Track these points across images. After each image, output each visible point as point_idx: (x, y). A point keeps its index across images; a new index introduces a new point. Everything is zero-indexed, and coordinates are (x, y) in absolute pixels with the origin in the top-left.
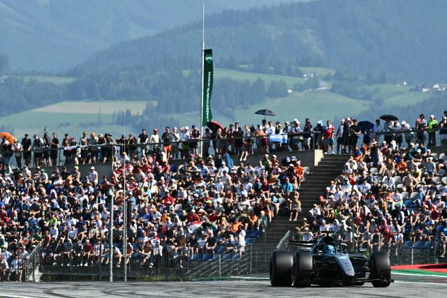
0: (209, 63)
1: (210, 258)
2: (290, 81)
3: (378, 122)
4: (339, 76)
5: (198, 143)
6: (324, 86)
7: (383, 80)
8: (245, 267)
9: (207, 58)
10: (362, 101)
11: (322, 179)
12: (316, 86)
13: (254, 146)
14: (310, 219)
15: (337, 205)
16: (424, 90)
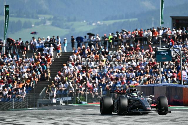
0: (7, 11)
1: (9, 100)
2: (33, 21)
3: (85, 37)
4: (55, 18)
5: (3, 48)
6: (48, 23)
7: (75, 20)
8: (25, 104)
9: (7, 9)
10: (66, 30)
11: (60, 63)
12: (45, 23)
13: (29, 49)
14: (55, 82)
15: (67, 75)
16: (94, 24)
